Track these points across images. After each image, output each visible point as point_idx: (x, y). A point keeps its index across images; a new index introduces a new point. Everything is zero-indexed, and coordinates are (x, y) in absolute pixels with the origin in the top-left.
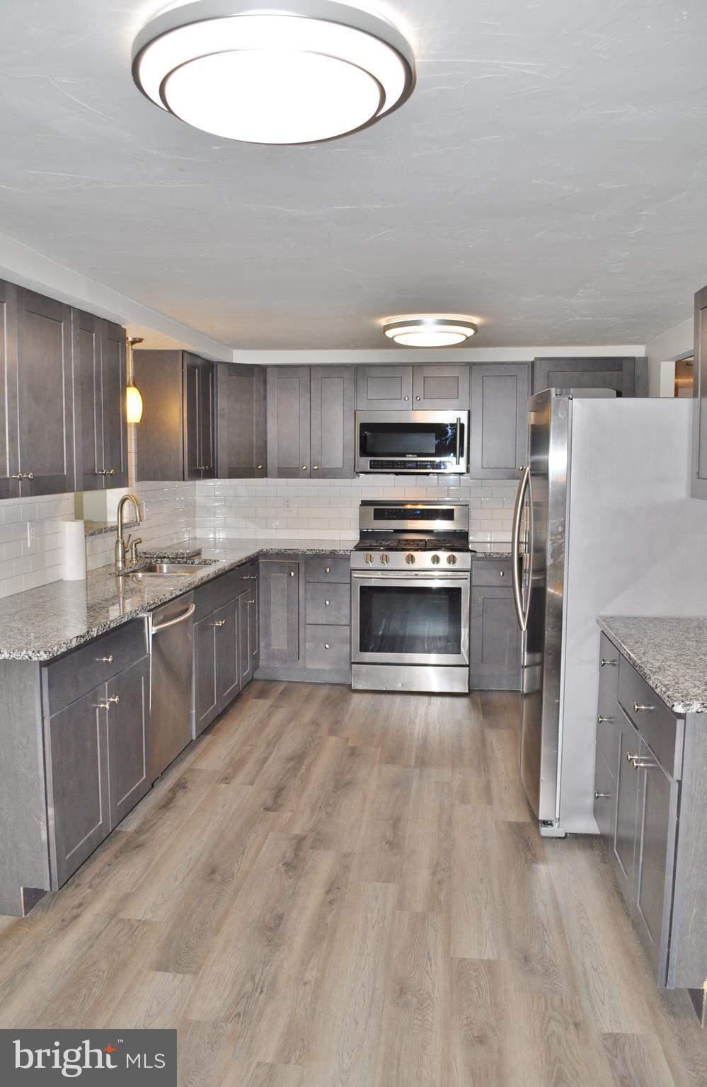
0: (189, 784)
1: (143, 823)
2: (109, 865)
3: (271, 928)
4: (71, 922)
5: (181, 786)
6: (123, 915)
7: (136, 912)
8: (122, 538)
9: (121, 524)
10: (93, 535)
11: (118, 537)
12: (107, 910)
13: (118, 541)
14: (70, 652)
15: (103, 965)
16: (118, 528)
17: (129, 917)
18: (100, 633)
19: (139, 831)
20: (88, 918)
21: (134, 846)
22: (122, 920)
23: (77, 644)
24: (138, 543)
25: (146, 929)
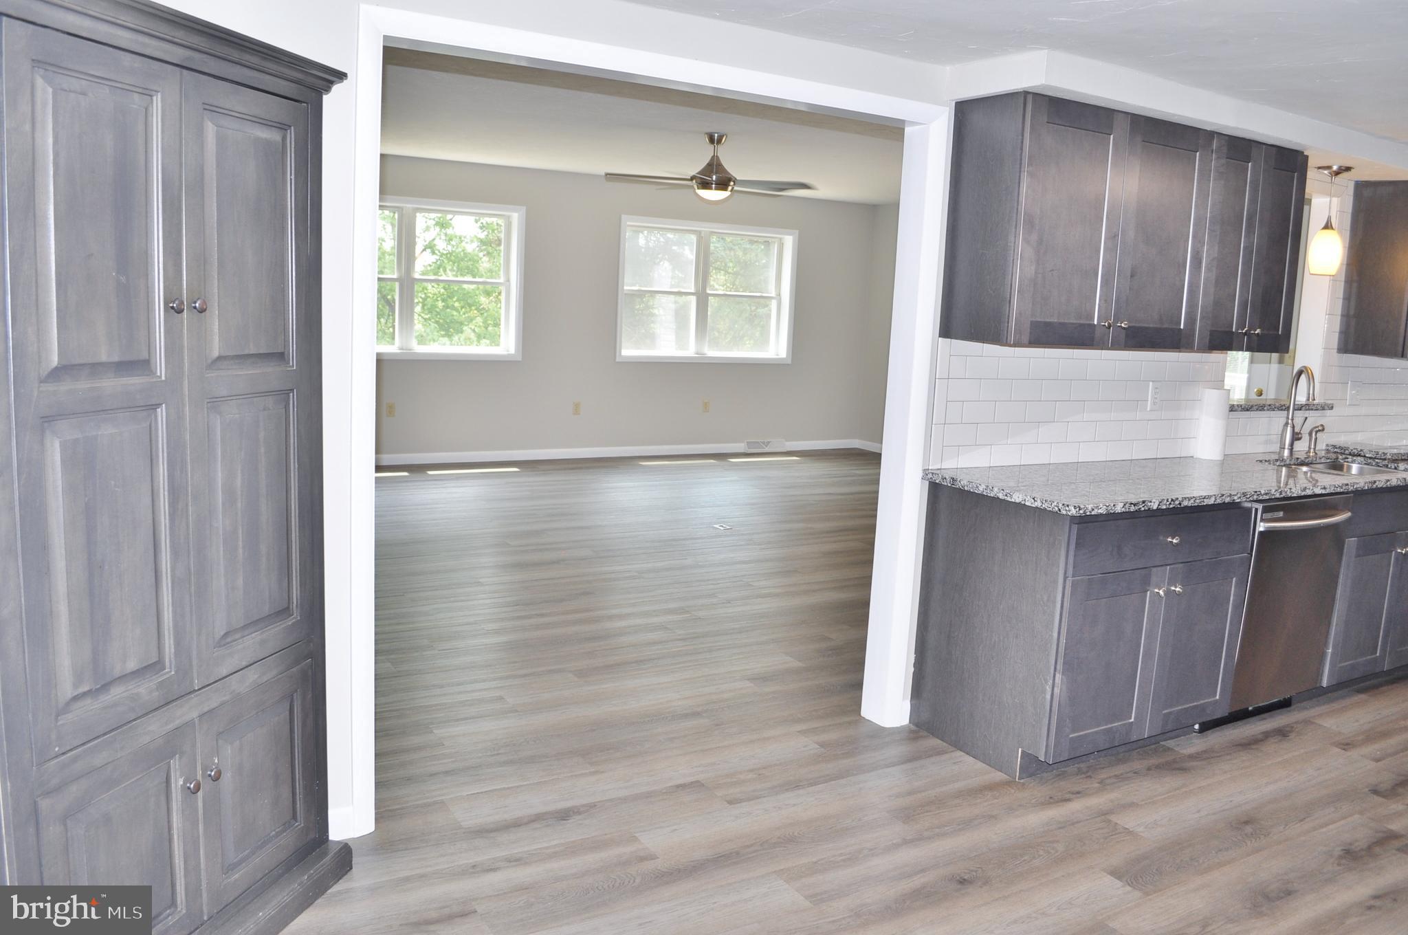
0: (1292, 736)
1: (1205, 752)
2: (1135, 773)
3: (1268, 897)
4: (1057, 802)
5: (1282, 733)
6: (1114, 818)
7: (1128, 820)
8: (1292, 420)
9: (1294, 404)
11: (1288, 418)
12: (1101, 807)
13: (1287, 424)
14: (1111, 517)
15: (1060, 847)
16: (1289, 407)
17: (1118, 822)
18: (1164, 507)
19: (1191, 757)
20: (1076, 806)
21: (1177, 766)
22: (1110, 821)
24: (1319, 431)
25: (1128, 838)
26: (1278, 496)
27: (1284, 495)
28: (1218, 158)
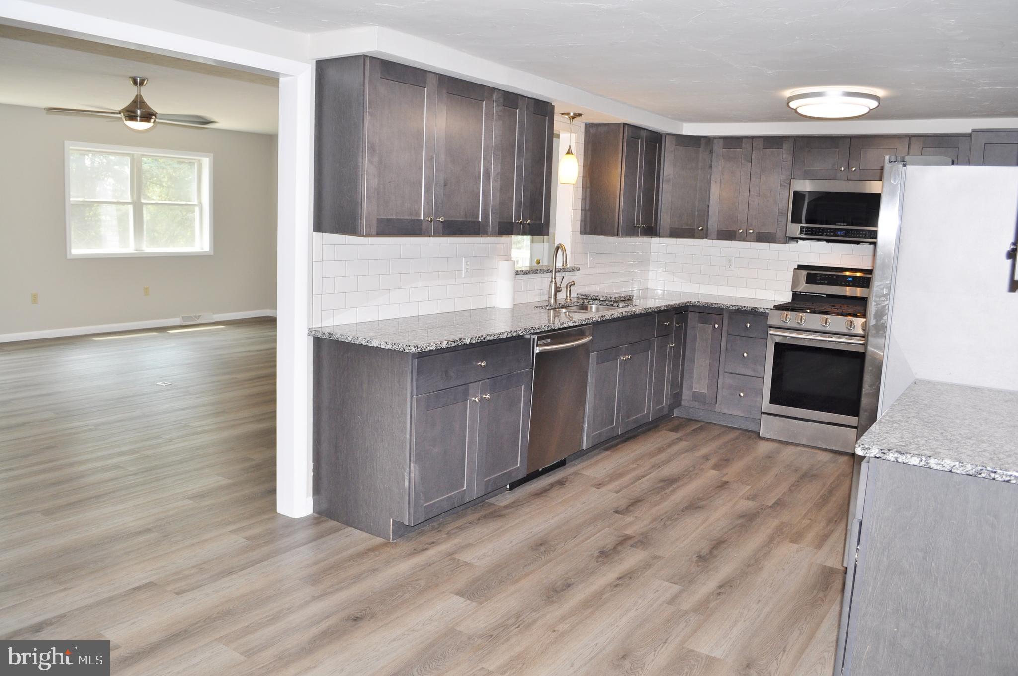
0: (567, 484)
1: (514, 502)
2: (470, 523)
3: (556, 590)
4: (419, 552)
5: (561, 483)
6: (457, 556)
7: (466, 556)
8: (555, 279)
9: (555, 269)
10: (527, 274)
11: (552, 278)
12: (448, 551)
13: (552, 281)
14: (440, 352)
15: (422, 583)
16: (552, 271)
17: (460, 558)
18: (474, 342)
19: (506, 507)
20: (433, 552)
21: (496, 515)
22: (455, 559)
23: (447, 346)
24: (572, 285)
25: (467, 568)
26: (546, 329)
27: (550, 328)
28: (498, 106)
